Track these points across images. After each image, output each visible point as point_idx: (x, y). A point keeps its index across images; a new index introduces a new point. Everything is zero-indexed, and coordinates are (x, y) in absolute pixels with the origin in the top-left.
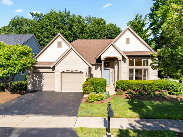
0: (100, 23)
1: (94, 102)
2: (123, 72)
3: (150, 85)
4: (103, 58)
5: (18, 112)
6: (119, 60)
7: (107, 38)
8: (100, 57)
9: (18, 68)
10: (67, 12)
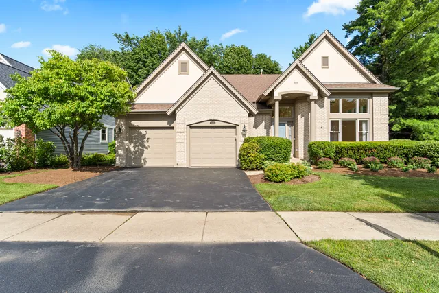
0: (243, 53)
1: (286, 180)
2: (319, 125)
3: (386, 149)
4: (277, 96)
5: (103, 203)
6: (311, 98)
7: (265, 72)
8: (272, 93)
9: (99, 103)
10: (183, 33)
